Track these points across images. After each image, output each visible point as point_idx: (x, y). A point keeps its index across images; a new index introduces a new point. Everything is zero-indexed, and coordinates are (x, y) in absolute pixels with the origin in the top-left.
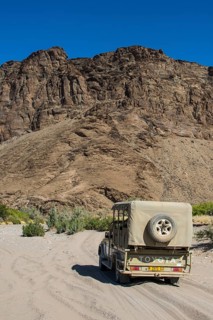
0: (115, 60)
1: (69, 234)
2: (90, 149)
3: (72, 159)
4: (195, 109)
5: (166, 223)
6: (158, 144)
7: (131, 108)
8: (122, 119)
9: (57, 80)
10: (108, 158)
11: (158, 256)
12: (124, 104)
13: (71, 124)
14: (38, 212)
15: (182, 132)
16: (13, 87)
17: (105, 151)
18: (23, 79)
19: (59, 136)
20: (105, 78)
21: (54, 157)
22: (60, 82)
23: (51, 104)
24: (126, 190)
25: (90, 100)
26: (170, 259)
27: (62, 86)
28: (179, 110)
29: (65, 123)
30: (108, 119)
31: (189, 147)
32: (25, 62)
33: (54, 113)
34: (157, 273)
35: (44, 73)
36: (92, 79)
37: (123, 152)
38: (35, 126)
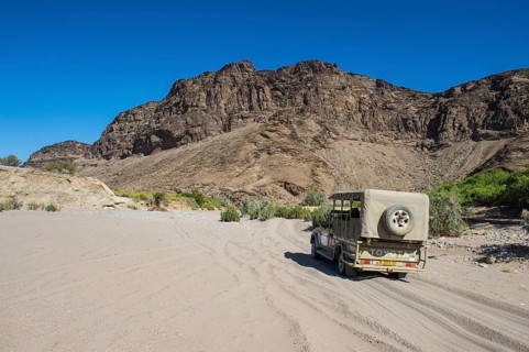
0: (295, 72)
1: (262, 220)
2: (273, 149)
3: (257, 157)
4: (363, 116)
5: (403, 214)
6: (330, 146)
7: (308, 114)
8: (300, 123)
9: (246, 89)
10: (287, 157)
11: (391, 249)
12: (302, 111)
13: (257, 127)
14: (228, 201)
15: (352, 136)
16: (209, 94)
17: (285, 151)
18: (217, 87)
19: (247, 137)
20: (287, 88)
21: (242, 154)
22: (249, 91)
23: (241, 109)
24: (303, 184)
25: (273, 107)
26: (403, 254)
27: (250, 95)
28: (349, 117)
29: (252, 125)
30: (288, 124)
31: (357, 149)
32: (219, 73)
33: (243, 118)
34: (390, 268)
35: (235, 83)
36: (275, 89)
37: (301, 152)
38: (227, 128)
